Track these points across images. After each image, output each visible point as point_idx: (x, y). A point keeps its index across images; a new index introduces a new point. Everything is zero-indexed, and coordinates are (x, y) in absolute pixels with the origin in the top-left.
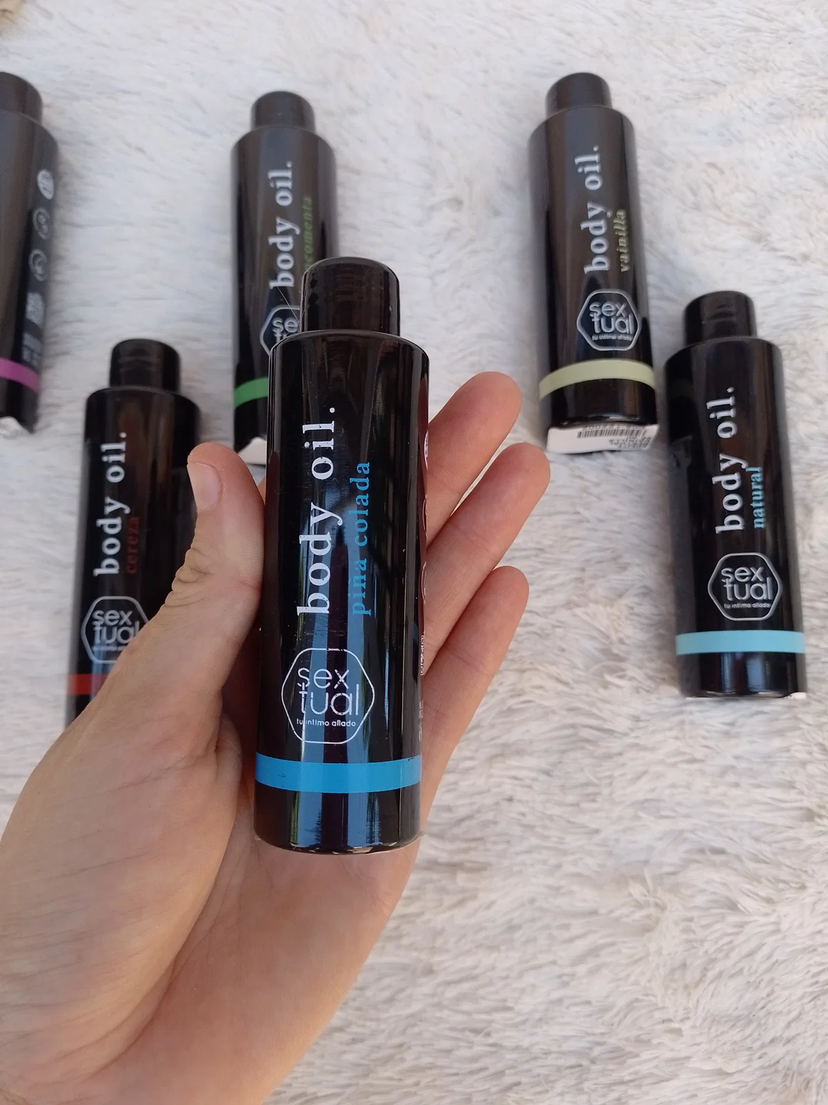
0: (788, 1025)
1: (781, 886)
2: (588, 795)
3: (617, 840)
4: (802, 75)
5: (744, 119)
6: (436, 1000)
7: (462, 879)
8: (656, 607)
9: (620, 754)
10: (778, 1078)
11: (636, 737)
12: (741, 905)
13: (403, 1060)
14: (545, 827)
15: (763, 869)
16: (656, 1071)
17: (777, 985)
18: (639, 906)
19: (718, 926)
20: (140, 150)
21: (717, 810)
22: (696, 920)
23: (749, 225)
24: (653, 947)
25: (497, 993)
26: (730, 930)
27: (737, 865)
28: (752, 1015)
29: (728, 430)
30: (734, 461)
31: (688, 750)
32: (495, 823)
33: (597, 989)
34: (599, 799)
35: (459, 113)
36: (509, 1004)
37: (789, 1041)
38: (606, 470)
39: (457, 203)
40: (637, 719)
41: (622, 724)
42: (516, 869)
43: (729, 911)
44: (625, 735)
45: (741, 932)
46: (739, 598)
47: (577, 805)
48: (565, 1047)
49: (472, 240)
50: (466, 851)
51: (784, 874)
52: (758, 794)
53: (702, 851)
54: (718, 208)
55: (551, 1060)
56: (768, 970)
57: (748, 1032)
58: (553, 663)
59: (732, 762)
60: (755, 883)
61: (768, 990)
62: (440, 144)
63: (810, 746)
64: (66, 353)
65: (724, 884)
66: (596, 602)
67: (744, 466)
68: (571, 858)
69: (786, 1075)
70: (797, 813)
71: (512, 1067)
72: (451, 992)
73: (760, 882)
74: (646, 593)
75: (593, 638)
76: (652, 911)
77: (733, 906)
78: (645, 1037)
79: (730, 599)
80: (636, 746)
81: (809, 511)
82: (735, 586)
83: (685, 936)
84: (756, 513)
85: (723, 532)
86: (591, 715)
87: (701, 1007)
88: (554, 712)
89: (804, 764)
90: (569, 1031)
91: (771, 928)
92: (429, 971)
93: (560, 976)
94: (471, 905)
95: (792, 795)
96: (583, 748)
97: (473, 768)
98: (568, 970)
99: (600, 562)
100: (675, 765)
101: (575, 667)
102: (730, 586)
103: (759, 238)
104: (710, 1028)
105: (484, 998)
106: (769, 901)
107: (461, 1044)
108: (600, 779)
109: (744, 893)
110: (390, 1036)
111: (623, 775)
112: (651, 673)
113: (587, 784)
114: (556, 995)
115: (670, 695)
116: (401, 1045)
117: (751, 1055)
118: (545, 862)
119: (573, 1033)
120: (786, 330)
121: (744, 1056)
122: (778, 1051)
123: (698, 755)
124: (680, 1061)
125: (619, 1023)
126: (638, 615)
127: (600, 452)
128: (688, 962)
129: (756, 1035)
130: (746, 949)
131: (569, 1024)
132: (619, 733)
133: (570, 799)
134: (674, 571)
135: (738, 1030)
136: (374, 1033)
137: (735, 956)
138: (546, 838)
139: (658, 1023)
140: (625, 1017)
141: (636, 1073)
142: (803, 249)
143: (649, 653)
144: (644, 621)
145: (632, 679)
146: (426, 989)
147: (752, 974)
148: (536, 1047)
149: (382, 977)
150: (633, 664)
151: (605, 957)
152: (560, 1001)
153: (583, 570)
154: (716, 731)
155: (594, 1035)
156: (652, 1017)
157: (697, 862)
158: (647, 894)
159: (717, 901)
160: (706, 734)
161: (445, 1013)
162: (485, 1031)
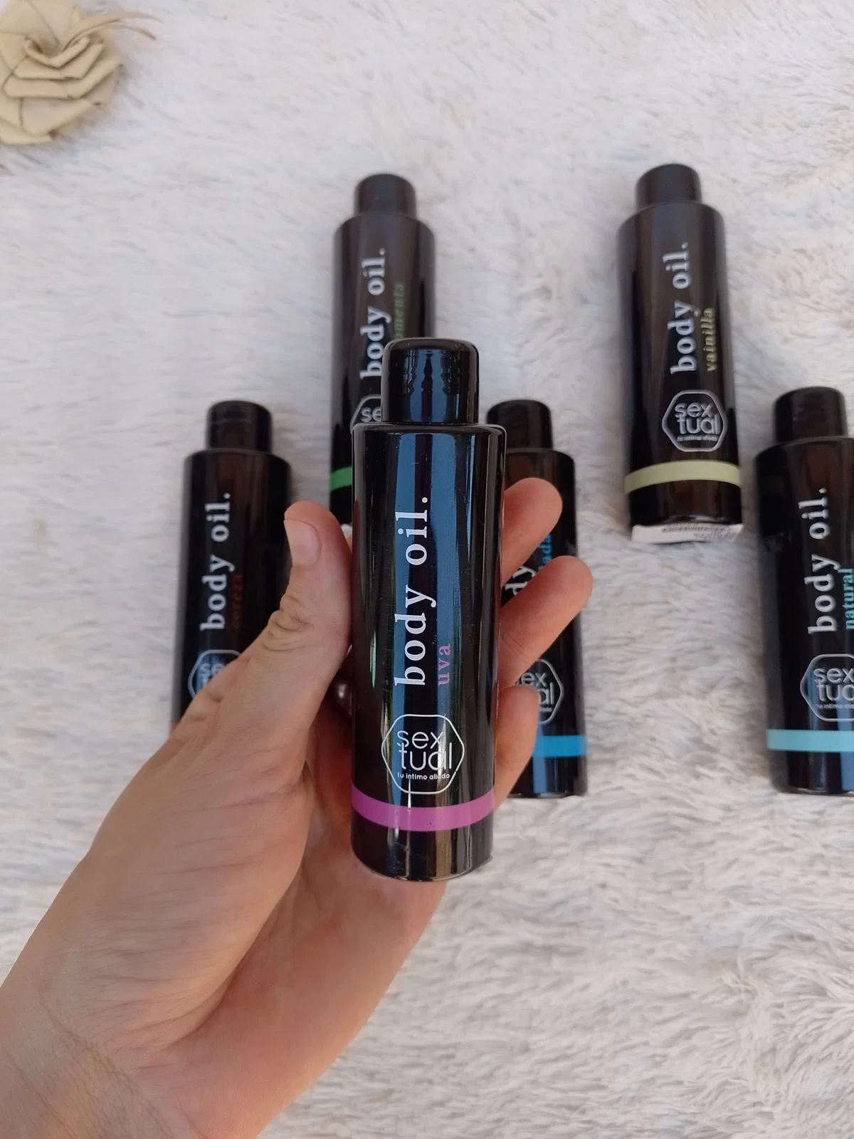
2: (680, 883)
3: (708, 927)
5: (833, 201)
6: (532, 1077)
7: (557, 963)
8: (747, 697)
9: (712, 843)
11: (727, 827)
12: (829, 991)
14: (637, 914)
18: (731, 992)
19: (806, 1012)
21: (807, 898)
22: (785, 1005)
23: (838, 312)
24: (744, 1033)
25: (591, 1071)
26: (821, 1016)
27: (826, 953)
28: (841, 1099)
29: (820, 531)
30: (826, 562)
31: (777, 839)
32: (589, 908)
33: (688, 1070)
34: (691, 886)
35: (546, 198)
36: (603, 1083)
38: (696, 559)
39: (545, 292)
40: (728, 809)
41: (714, 814)
42: (610, 953)
43: (816, 997)
44: (716, 824)
45: (831, 1018)
46: (831, 699)
47: (668, 892)
48: (658, 1126)
49: (562, 329)
50: (562, 935)
52: (846, 883)
53: (791, 937)
57: (836, 1115)
58: (645, 754)
59: (820, 850)
60: (844, 972)
62: (530, 235)
65: (814, 971)
66: (689, 694)
67: (836, 567)
68: (663, 943)
72: (549, 1070)
73: (849, 971)
74: (738, 684)
75: (683, 728)
76: (743, 996)
77: (822, 992)
78: (737, 1119)
79: (822, 699)
80: (727, 836)
82: (827, 686)
83: (775, 1022)
84: (848, 615)
85: (815, 633)
86: (681, 804)
87: (791, 1092)
88: (646, 800)
90: (661, 1110)
92: (526, 1049)
93: (653, 1056)
94: (567, 988)
96: (674, 837)
97: (567, 855)
98: (660, 1051)
99: (691, 652)
100: (764, 853)
101: (668, 757)
102: (822, 686)
104: (800, 1113)
105: (578, 1077)
107: (558, 1120)
108: (691, 867)
109: (832, 979)
110: (489, 1112)
111: (714, 863)
112: (743, 764)
113: (679, 872)
114: (648, 1075)
115: (761, 786)
116: (500, 1120)
118: (637, 947)
119: (666, 1112)
123: (787, 844)
125: (711, 1103)
126: (729, 707)
127: (689, 542)
128: (778, 1047)
129: (844, 1118)
130: (835, 1034)
131: (661, 1103)
132: (710, 822)
133: (663, 886)
134: (764, 662)
135: (828, 1113)
136: (473, 1108)
137: (824, 1041)
138: (641, 924)
139: (749, 1107)
140: (716, 1098)
143: (741, 743)
144: (737, 712)
145: (722, 769)
146: (523, 1067)
147: (842, 1059)
148: (630, 1125)
149: (480, 1054)
150: (725, 755)
151: (697, 1040)
152: (653, 1079)
153: (674, 660)
154: (805, 820)
155: (686, 1114)
156: (743, 1100)
157: (784, 947)
158: (738, 981)
159: (804, 986)
160: (795, 823)
161: (541, 1091)
162: (580, 1109)
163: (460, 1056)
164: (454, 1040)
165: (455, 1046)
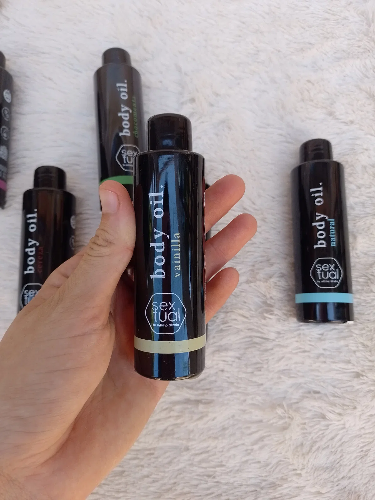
0: (350, 470)
1: (345, 408)
2: (258, 368)
3: (271, 388)
4: (349, 40)
5: (323, 60)
6: (190, 462)
7: (201, 407)
8: (287, 282)
9: (272, 349)
10: (345, 495)
11: (279, 341)
12: (327, 416)
13: (176, 490)
14: (238, 383)
15: (337, 400)
16: (290, 493)
17: (344, 452)
18: (281, 418)
19: (317, 426)
20: (50, 79)
21: (317, 374)
22: (307, 424)
23: (326, 108)
24: (287, 437)
25: (218, 458)
26: (324, 428)
27: (325, 398)
28: (333, 466)
29: (319, 202)
30: (322, 216)
31: (302, 347)
32: (216, 381)
33: (263, 456)
34: (262, 370)
35: (194, 60)
36: (224, 463)
37: (350, 478)
39: (193, 100)
40: (279, 333)
41: (272, 336)
42: (226, 402)
43: (322, 419)
44: (274, 340)
45: (328, 429)
46: (324, 278)
47: (252, 372)
48: (249, 483)
49: (201, 117)
50: (203, 394)
51: (347, 402)
52: (334, 366)
53: (310, 392)
54: (312, 101)
55: (243, 489)
56: (341, 445)
57: (331, 474)
58: (241, 309)
59: (322, 352)
60: (333, 407)
61: (340, 455)
62: (186, 74)
63: (357, 344)
64: (18, 172)
65: (320, 408)
66: (260, 280)
67: (327, 218)
68: (251, 397)
69: (349, 493)
70: (352, 374)
71: (226, 492)
72: (198, 458)
73: (336, 406)
74: (282, 276)
75: (259, 297)
76: (287, 420)
77: (324, 417)
78: (285, 477)
79: (320, 278)
80: (279, 346)
81: (355, 238)
82: (322, 272)
83: (302, 431)
84: (332, 240)
85: (317, 248)
86: (258, 332)
87: (309, 464)
88: (242, 331)
89: (355, 352)
90: (250, 475)
91: (342, 426)
92: (187, 449)
93: (247, 450)
94: (205, 419)
95: (350, 366)
96: (255, 347)
98: (250, 448)
99: (261, 262)
100: (296, 353)
101: (251, 310)
102: (320, 272)
103: (331, 114)
104: (314, 473)
105: (212, 461)
106: (340, 414)
107: (202, 482)
108: (263, 361)
109: (328, 411)
110: (170, 479)
111: (273, 359)
113: (257, 363)
114: (244, 459)
115: (293, 322)
116: (175, 483)
117: (333, 484)
118: (238, 399)
119: (253, 476)
120: (344, 155)
121: (330, 485)
122: (345, 482)
123: (307, 349)
124: (301, 488)
126: (279, 286)
128: (304, 443)
129: (335, 475)
130: (330, 437)
131: (251, 472)
132: (271, 340)
133: (250, 370)
134: (294, 265)
135: (327, 473)
136: (163, 478)
137: (325, 440)
138: (239, 388)
139: (291, 471)
140: (276, 468)
141: (281, 494)
142: (350, 118)
143: (284, 303)
144: (281, 289)
146: (186, 458)
147: (333, 448)
148: (236, 483)
149: (166, 452)
150: (277, 308)
151: (266, 441)
152: (246, 461)
153: (254, 266)
154: (315, 338)
155: (262, 476)
156: (288, 468)
157: (307, 397)
158: (284, 412)
159: (316, 415)
160: (310, 339)
161: (195, 468)
162: (213, 476)
163: (156, 453)
164: (153, 446)
165: (154, 449)
